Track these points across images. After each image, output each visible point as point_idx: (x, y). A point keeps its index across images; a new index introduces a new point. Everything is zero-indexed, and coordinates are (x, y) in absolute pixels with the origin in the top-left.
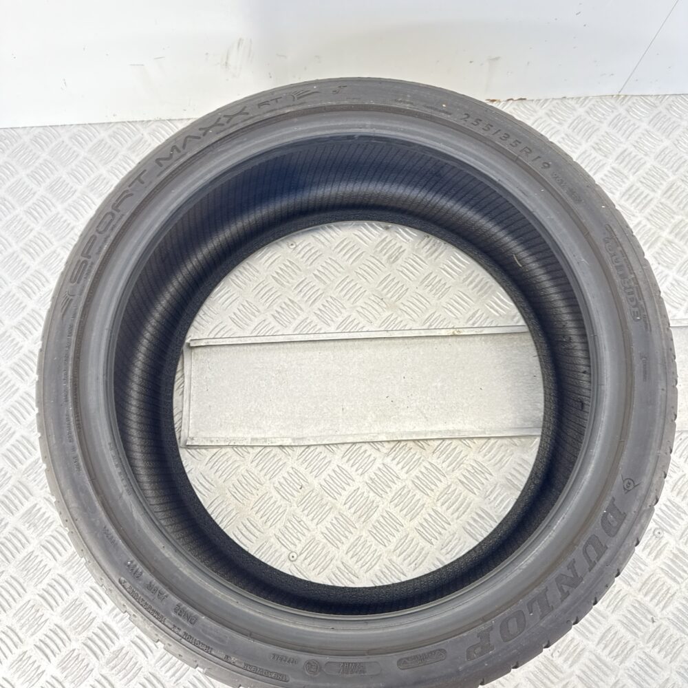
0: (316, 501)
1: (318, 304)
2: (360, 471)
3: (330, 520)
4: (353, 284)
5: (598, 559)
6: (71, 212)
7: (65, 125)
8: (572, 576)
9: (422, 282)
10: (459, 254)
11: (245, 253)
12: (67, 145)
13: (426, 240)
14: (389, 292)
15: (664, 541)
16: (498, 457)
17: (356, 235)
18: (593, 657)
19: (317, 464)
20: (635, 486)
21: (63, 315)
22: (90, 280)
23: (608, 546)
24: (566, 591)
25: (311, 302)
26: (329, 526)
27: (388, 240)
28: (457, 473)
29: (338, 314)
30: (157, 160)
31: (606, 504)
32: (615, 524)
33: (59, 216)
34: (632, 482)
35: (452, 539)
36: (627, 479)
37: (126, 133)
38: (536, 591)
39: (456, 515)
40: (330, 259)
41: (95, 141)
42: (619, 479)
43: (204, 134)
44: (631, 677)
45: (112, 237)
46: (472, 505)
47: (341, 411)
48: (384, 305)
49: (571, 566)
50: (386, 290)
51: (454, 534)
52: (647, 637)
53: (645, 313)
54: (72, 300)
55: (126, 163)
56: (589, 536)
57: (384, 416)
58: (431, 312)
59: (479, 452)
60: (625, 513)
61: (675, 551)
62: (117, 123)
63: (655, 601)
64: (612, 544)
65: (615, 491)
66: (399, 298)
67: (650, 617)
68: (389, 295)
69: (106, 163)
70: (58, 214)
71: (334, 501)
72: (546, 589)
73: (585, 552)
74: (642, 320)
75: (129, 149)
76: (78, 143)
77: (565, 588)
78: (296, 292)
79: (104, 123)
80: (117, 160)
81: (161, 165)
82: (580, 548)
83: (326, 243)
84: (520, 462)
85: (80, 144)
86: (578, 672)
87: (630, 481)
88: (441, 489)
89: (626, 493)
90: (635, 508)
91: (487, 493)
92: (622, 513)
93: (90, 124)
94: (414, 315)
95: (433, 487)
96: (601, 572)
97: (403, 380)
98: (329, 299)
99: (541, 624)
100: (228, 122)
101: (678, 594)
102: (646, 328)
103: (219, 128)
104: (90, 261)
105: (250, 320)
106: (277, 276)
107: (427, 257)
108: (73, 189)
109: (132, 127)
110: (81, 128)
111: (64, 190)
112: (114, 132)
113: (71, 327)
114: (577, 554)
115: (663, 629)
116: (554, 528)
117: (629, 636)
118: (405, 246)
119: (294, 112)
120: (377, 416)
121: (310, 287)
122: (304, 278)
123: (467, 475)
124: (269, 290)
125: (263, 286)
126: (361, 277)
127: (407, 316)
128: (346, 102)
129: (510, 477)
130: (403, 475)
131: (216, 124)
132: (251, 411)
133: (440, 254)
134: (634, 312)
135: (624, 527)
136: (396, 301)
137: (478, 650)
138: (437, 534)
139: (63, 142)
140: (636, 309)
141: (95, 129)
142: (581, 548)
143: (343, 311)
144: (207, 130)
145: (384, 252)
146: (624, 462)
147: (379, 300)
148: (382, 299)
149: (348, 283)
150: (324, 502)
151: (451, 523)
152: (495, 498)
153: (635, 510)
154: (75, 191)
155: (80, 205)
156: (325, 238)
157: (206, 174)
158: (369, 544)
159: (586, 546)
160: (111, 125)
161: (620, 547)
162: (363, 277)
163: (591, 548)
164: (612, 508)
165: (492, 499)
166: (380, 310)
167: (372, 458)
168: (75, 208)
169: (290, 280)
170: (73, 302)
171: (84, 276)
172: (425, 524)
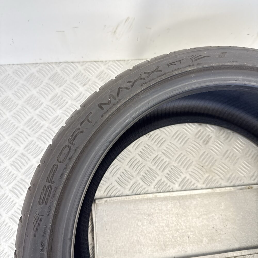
1: (167, 171)
4: (185, 157)
6: (16, 118)
7: (9, 65)
9: (224, 156)
10: (241, 138)
11: (126, 144)
12: (11, 77)
13: (222, 131)
14: (206, 162)
17: (183, 128)
21: (36, 232)
22: (55, 202)
25: (162, 169)
27: (202, 131)
29: (179, 176)
30: (100, 105)
33: (8, 120)
37: (47, 70)
40: (171, 143)
41: (28, 74)
43: (132, 86)
45: (70, 166)
47: (187, 238)
48: (204, 170)
50: (204, 161)
54: (41, 219)
55: (48, 87)
57: (213, 240)
58: (231, 173)
62: (41, 63)
66: (212, 166)
68: (207, 164)
69: (35, 88)
70: (7, 119)
75: (50, 79)
76: (19, 75)
78: (153, 163)
79: (33, 64)
80: (42, 85)
81: (103, 109)
83: (167, 134)
85: (19, 76)
93: (25, 64)
94: (222, 176)
97: (221, 217)
98: (173, 167)
100: (148, 77)
103: (142, 82)
104: (54, 186)
105: (128, 182)
106: (141, 154)
107: (224, 140)
108: (16, 104)
109: (50, 66)
110: (19, 66)
111: (10, 104)
112: (40, 69)
113: (43, 243)
118: (212, 135)
119: (193, 70)
120: (208, 240)
121: (161, 160)
122: (157, 155)
124: (137, 163)
125: (134, 160)
126: (189, 153)
127: (218, 177)
128: (229, 64)
131: (140, 79)
132: (134, 242)
133: (231, 139)
136: (210, 167)
139: (9, 74)
141: (28, 67)
143: (181, 174)
144: (133, 83)
145: (200, 138)
147: (201, 167)
148: (203, 167)
149: (182, 157)
154: (18, 105)
155: (21, 113)
156: (166, 130)
157: (133, 114)
160: (37, 65)
162: (190, 153)
166: (202, 173)
168: (18, 115)
169: (149, 157)
170: (43, 221)
171: (50, 199)
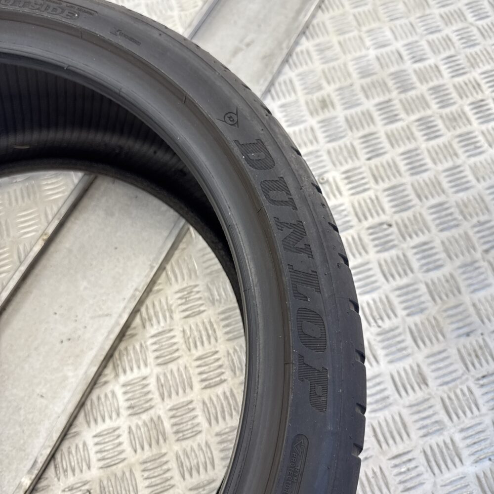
0: (114, 484)
2: (114, 415)
3: (141, 479)
5: (289, 193)
8: (292, 230)
15: (331, 180)
16: (185, 271)
18: (398, 293)
19: (77, 459)
20: (237, 114)
23: (282, 176)
24: (304, 247)
26: (147, 483)
28: (177, 316)
31: (236, 151)
32: (263, 155)
34: (232, 114)
35: (232, 357)
36: (224, 117)
38: (286, 279)
39: (213, 340)
42: (220, 125)
44: (428, 271)
46: (212, 320)
47: (42, 400)
49: (281, 225)
51: (228, 353)
52: (401, 238)
53: (77, 7)
56: (260, 188)
58: (15, 251)
59: (171, 284)
60: (257, 140)
61: (344, 176)
63: (375, 214)
64: (281, 170)
65: (229, 134)
67: (385, 226)
71: (126, 462)
72: (290, 266)
73: (273, 202)
74: (81, 13)
77: (301, 245)
82: (266, 204)
84: (202, 253)
86: (405, 313)
87: (229, 115)
88: (181, 341)
89: (238, 127)
90: (258, 128)
91: (211, 298)
92: (256, 142)
95: (175, 347)
96: (304, 199)
97: (57, 316)
99: (326, 295)
101: (379, 194)
102: (91, 14)
114: (271, 211)
115: (400, 222)
116: (234, 223)
117: (393, 252)
123: (184, 307)
129: (209, 271)
130: (145, 371)
134: (67, 15)
135: (270, 149)
137: (319, 389)
138: (219, 371)
140: (66, 12)
142: (268, 204)
146: (206, 108)
150: (119, 474)
151: (217, 349)
152: (219, 295)
153: (261, 129)
158: (188, 449)
159: (268, 197)
161: (290, 165)
163: (272, 194)
164: (245, 148)
165: (218, 298)
167: (110, 395)
172: (204, 376)
